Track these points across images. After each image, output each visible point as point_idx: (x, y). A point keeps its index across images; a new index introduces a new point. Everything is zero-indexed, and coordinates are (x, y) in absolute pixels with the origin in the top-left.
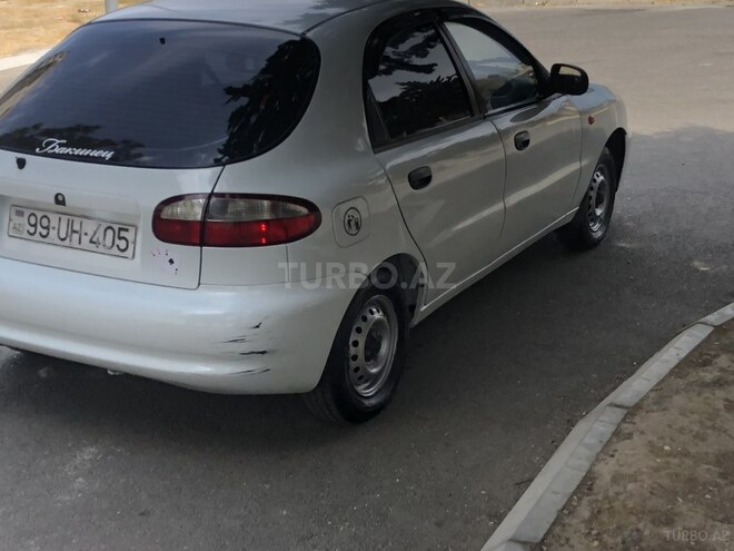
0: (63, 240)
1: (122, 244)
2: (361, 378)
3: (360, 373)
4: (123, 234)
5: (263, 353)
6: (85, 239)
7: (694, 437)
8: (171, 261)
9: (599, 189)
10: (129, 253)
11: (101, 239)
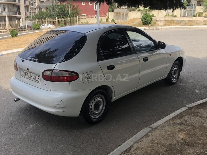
0: (29, 78)
1: (38, 80)
2: (93, 114)
3: (93, 113)
4: (39, 77)
5: (63, 107)
6: (33, 78)
7: (165, 139)
8: (46, 84)
9: (175, 71)
10: (39, 82)
11: (35, 78)
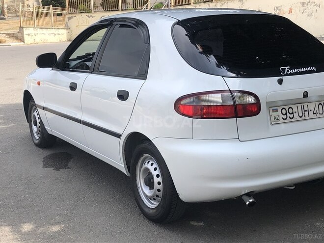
0: (301, 117)
6: (311, 113)
11: (318, 111)
